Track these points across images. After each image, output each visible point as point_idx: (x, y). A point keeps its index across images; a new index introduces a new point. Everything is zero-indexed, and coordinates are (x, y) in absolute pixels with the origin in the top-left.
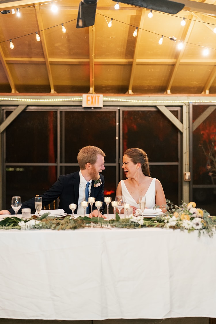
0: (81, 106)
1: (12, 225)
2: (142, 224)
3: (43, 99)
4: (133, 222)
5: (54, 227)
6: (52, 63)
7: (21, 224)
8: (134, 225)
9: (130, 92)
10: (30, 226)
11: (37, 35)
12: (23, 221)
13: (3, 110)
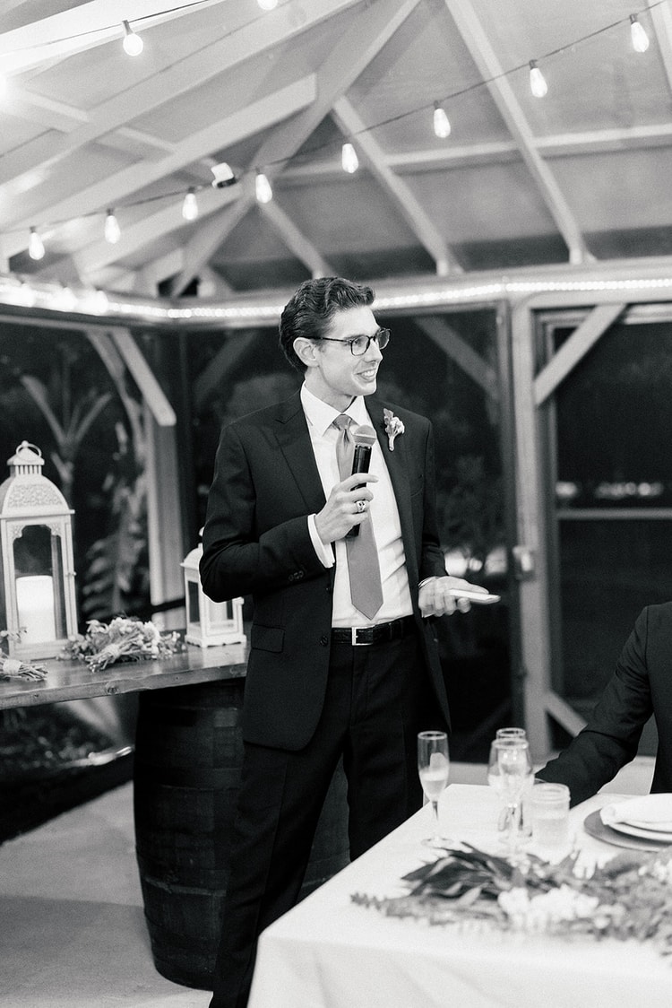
1: (476, 891)
5: (669, 938)
11: (636, 27)
12: (519, 886)
13: (544, 325)
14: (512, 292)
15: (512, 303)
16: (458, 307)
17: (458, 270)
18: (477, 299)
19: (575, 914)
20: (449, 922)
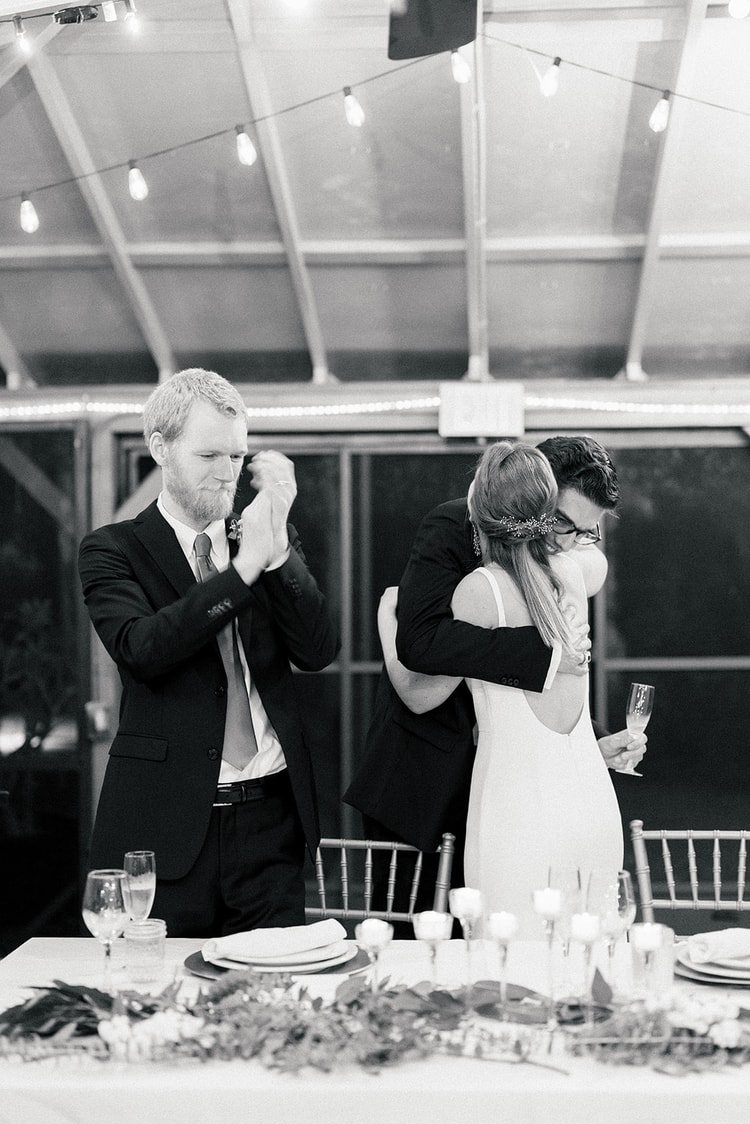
0: (435, 431)
1: (71, 1028)
2: (732, 1045)
3: (283, 406)
4: (681, 1029)
5: (275, 1053)
6: (315, 263)
7: (113, 1027)
8: (691, 1046)
9: (634, 369)
10: (153, 1047)
11: (243, 138)
12: (120, 1014)
13: (128, 452)
14: (93, 412)
15: (93, 425)
16: (28, 426)
17: (31, 384)
18: (51, 418)
19: (181, 1035)
20: (44, 1057)
